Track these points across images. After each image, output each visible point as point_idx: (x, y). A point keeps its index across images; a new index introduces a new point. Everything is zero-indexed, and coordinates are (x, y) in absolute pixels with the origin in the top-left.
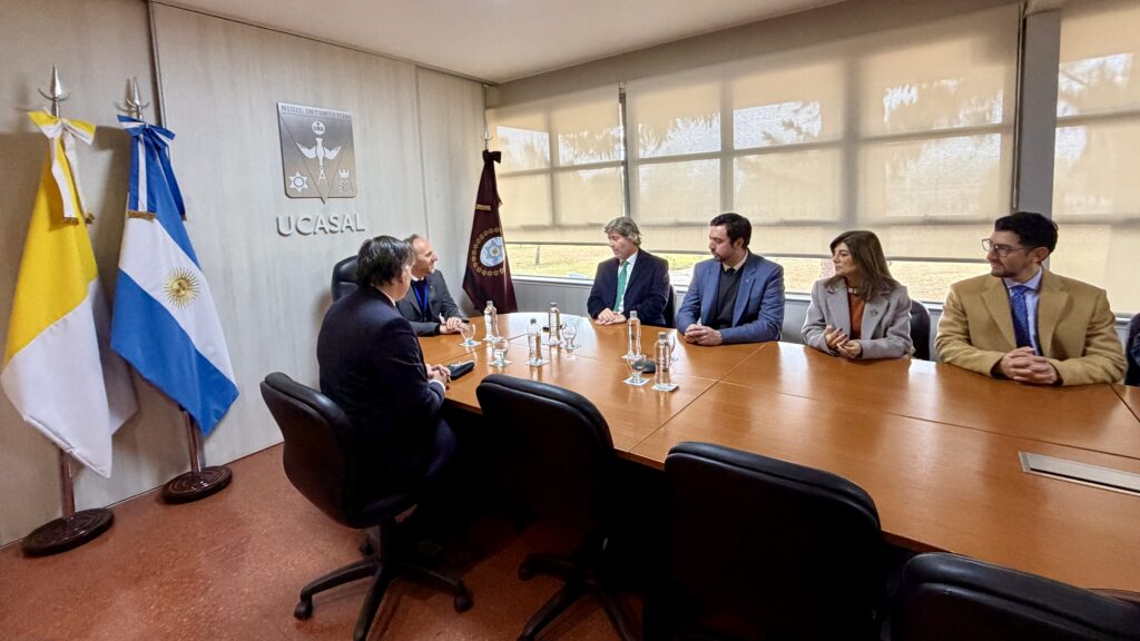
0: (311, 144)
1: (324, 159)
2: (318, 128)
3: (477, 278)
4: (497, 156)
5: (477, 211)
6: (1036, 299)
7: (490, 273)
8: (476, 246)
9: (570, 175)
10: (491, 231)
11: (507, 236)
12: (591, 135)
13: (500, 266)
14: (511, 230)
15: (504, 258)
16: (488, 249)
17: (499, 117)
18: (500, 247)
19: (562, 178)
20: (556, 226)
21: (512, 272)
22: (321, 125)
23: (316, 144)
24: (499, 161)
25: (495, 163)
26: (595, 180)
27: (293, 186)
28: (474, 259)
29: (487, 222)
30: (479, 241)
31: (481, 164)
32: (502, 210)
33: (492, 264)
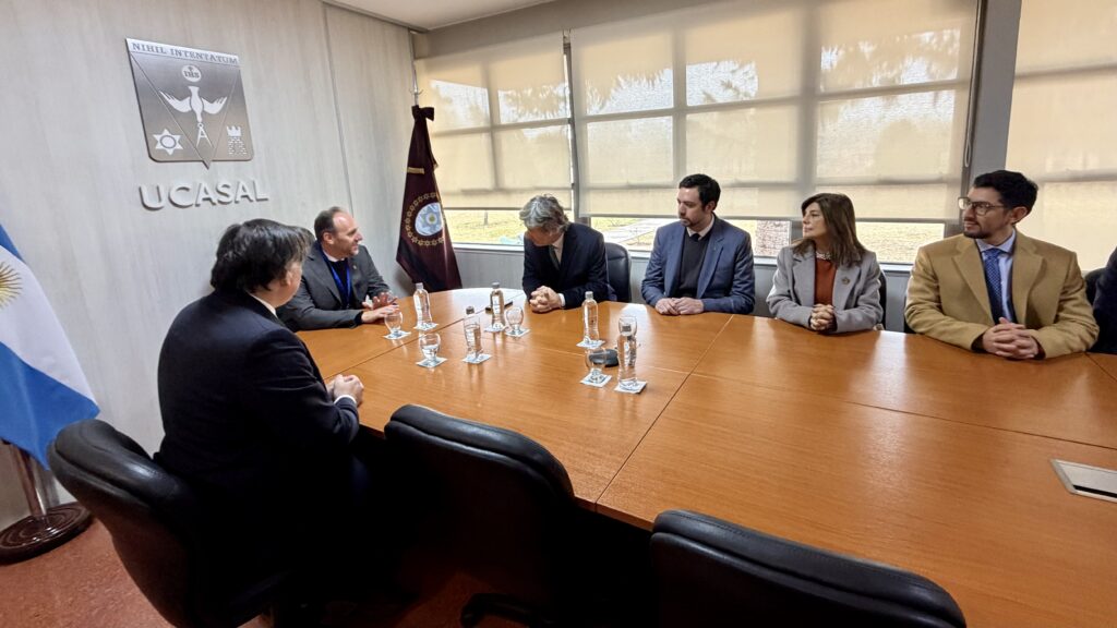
0: (183, 94)
1: (204, 113)
2: (191, 75)
3: (412, 249)
4: (430, 113)
5: (409, 175)
6: (1010, 262)
7: (427, 243)
8: (409, 214)
9: (514, 133)
10: (426, 197)
11: (445, 201)
12: (535, 93)
13: (439, 234)
14: (450, 194)
15: (443, 226)
16: (424, 216)
17: (430, 69)
18: (437, 214)
19: (504, 137)
20: (499, 189)
21: (453, 240)
22: (195, 70)
23: (189, 94)
24: (432, 118)
25: (428, 121)
26: (541, 139)
27: (159, 147)
28: (408, 228)
29: (421, 186)
30: (412, 208)
31: (412, 121)
32: (438, 173)
33: (430, 233)
